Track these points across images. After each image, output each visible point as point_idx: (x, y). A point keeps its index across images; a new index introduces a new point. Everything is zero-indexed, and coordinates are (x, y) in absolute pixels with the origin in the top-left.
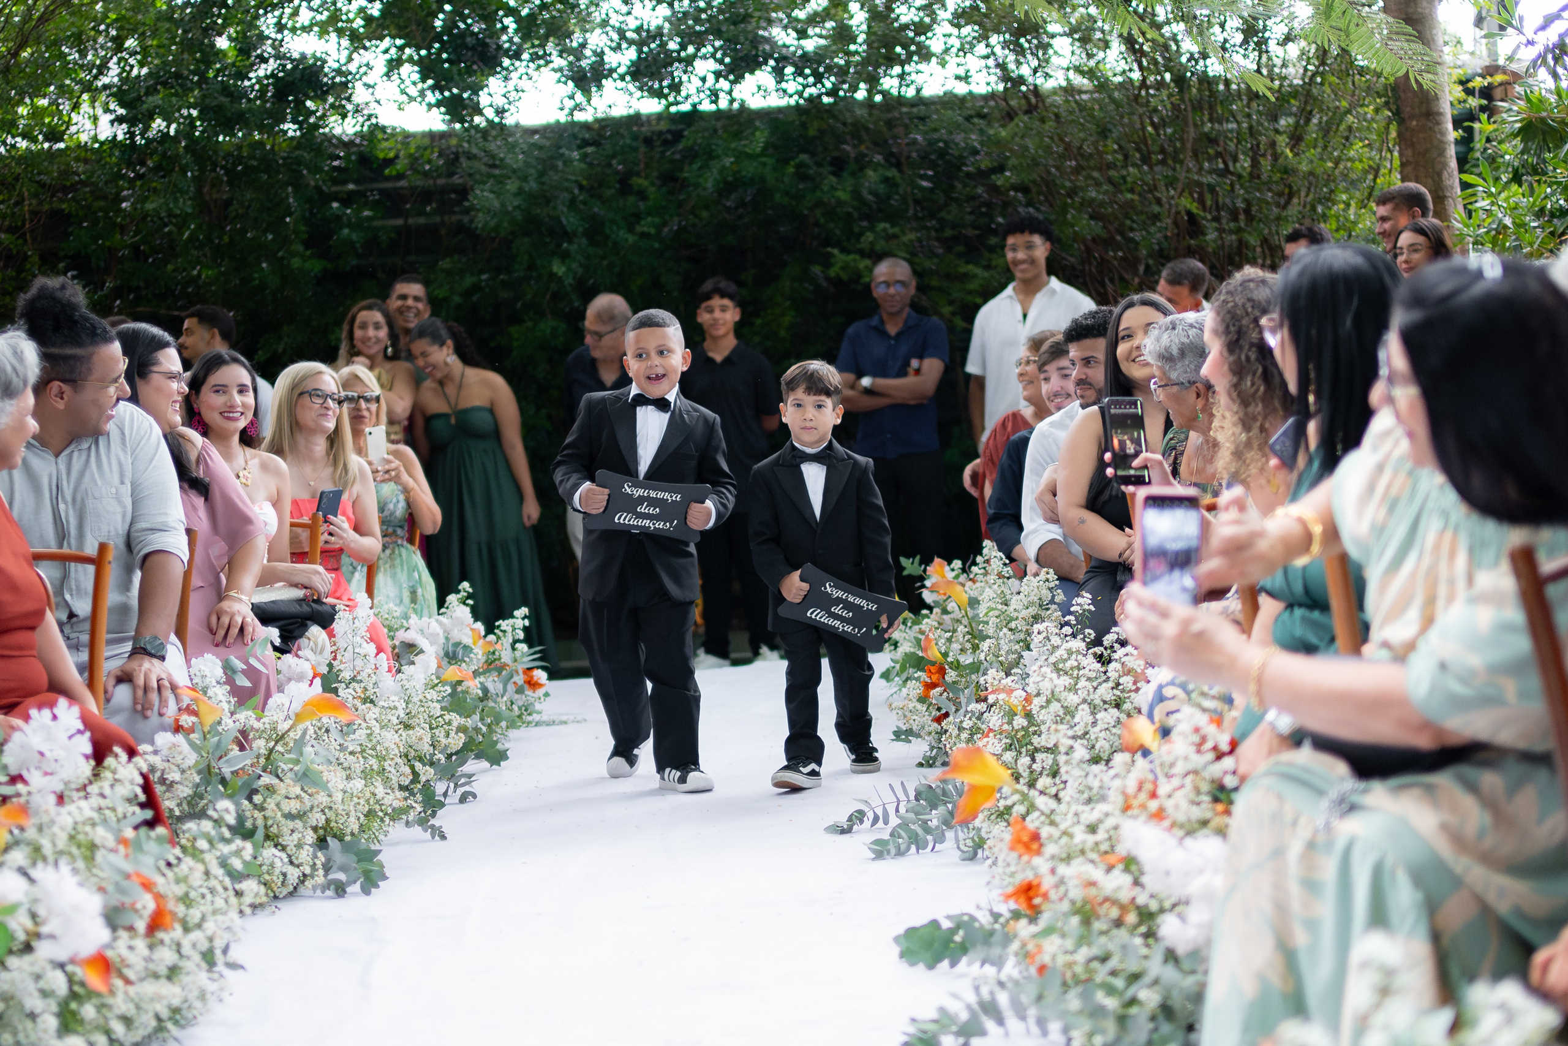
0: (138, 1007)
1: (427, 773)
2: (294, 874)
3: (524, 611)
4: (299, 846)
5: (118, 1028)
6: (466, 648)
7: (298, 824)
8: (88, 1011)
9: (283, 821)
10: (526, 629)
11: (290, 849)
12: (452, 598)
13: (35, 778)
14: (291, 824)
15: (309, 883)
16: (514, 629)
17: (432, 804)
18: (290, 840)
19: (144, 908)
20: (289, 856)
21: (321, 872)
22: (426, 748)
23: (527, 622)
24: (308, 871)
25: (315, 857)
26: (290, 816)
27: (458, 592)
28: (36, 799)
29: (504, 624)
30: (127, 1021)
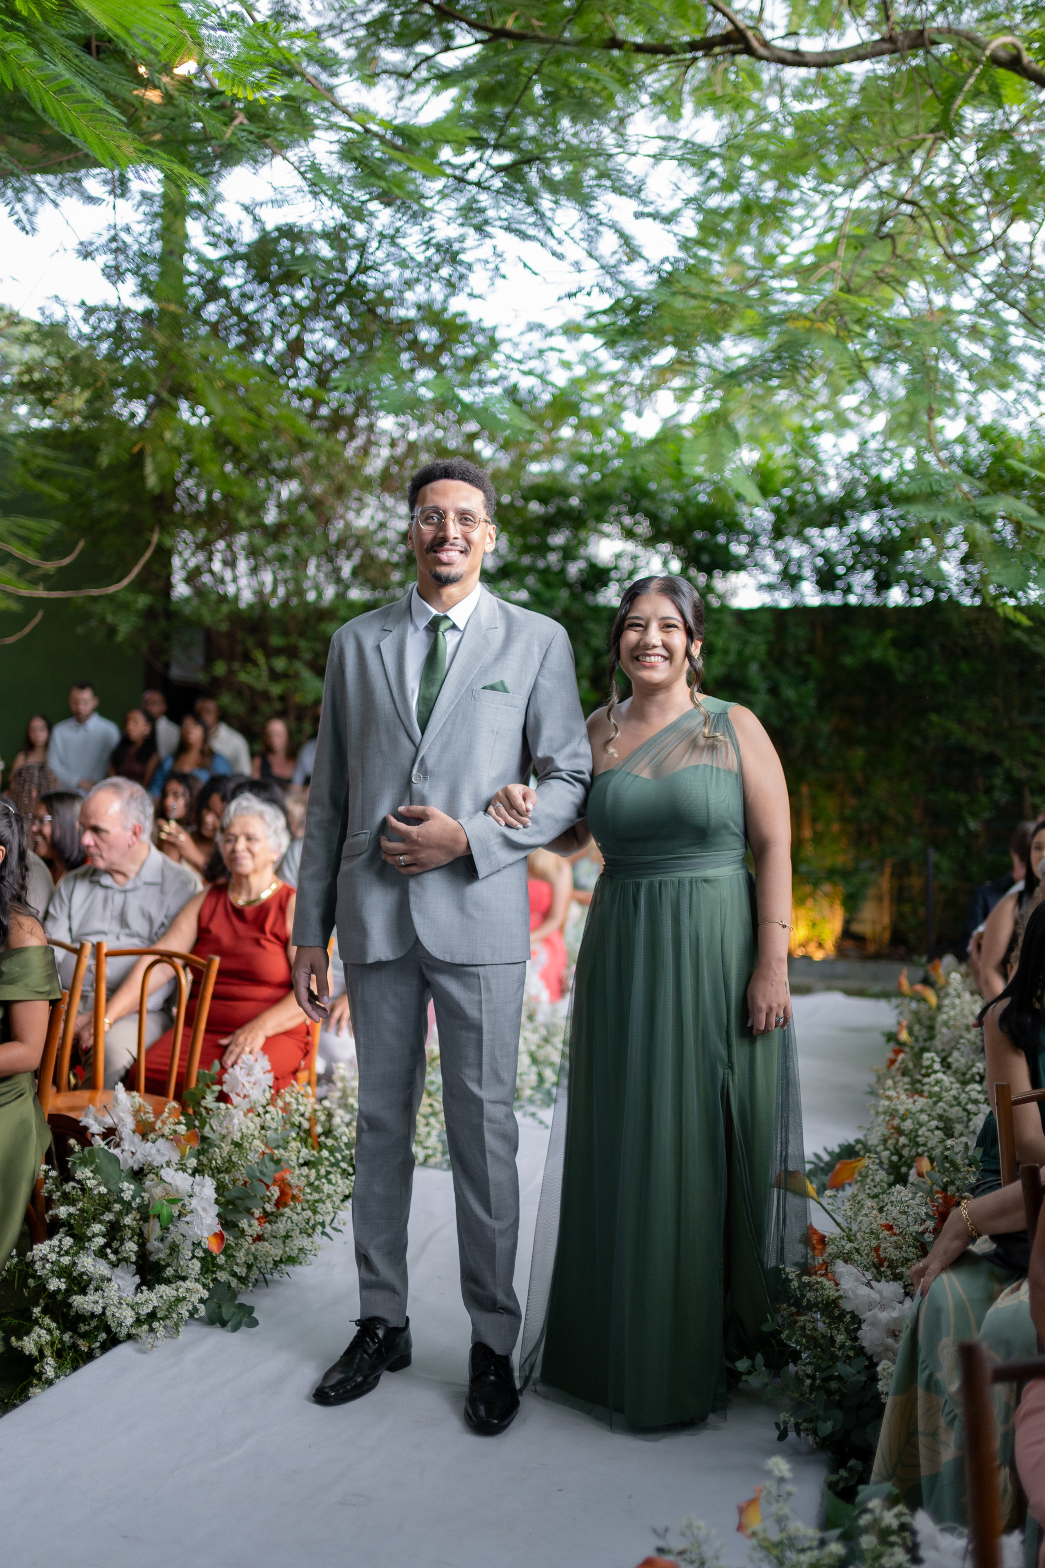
13: (236, 1099)
19: (273, 1195)
30: (249, 1266)
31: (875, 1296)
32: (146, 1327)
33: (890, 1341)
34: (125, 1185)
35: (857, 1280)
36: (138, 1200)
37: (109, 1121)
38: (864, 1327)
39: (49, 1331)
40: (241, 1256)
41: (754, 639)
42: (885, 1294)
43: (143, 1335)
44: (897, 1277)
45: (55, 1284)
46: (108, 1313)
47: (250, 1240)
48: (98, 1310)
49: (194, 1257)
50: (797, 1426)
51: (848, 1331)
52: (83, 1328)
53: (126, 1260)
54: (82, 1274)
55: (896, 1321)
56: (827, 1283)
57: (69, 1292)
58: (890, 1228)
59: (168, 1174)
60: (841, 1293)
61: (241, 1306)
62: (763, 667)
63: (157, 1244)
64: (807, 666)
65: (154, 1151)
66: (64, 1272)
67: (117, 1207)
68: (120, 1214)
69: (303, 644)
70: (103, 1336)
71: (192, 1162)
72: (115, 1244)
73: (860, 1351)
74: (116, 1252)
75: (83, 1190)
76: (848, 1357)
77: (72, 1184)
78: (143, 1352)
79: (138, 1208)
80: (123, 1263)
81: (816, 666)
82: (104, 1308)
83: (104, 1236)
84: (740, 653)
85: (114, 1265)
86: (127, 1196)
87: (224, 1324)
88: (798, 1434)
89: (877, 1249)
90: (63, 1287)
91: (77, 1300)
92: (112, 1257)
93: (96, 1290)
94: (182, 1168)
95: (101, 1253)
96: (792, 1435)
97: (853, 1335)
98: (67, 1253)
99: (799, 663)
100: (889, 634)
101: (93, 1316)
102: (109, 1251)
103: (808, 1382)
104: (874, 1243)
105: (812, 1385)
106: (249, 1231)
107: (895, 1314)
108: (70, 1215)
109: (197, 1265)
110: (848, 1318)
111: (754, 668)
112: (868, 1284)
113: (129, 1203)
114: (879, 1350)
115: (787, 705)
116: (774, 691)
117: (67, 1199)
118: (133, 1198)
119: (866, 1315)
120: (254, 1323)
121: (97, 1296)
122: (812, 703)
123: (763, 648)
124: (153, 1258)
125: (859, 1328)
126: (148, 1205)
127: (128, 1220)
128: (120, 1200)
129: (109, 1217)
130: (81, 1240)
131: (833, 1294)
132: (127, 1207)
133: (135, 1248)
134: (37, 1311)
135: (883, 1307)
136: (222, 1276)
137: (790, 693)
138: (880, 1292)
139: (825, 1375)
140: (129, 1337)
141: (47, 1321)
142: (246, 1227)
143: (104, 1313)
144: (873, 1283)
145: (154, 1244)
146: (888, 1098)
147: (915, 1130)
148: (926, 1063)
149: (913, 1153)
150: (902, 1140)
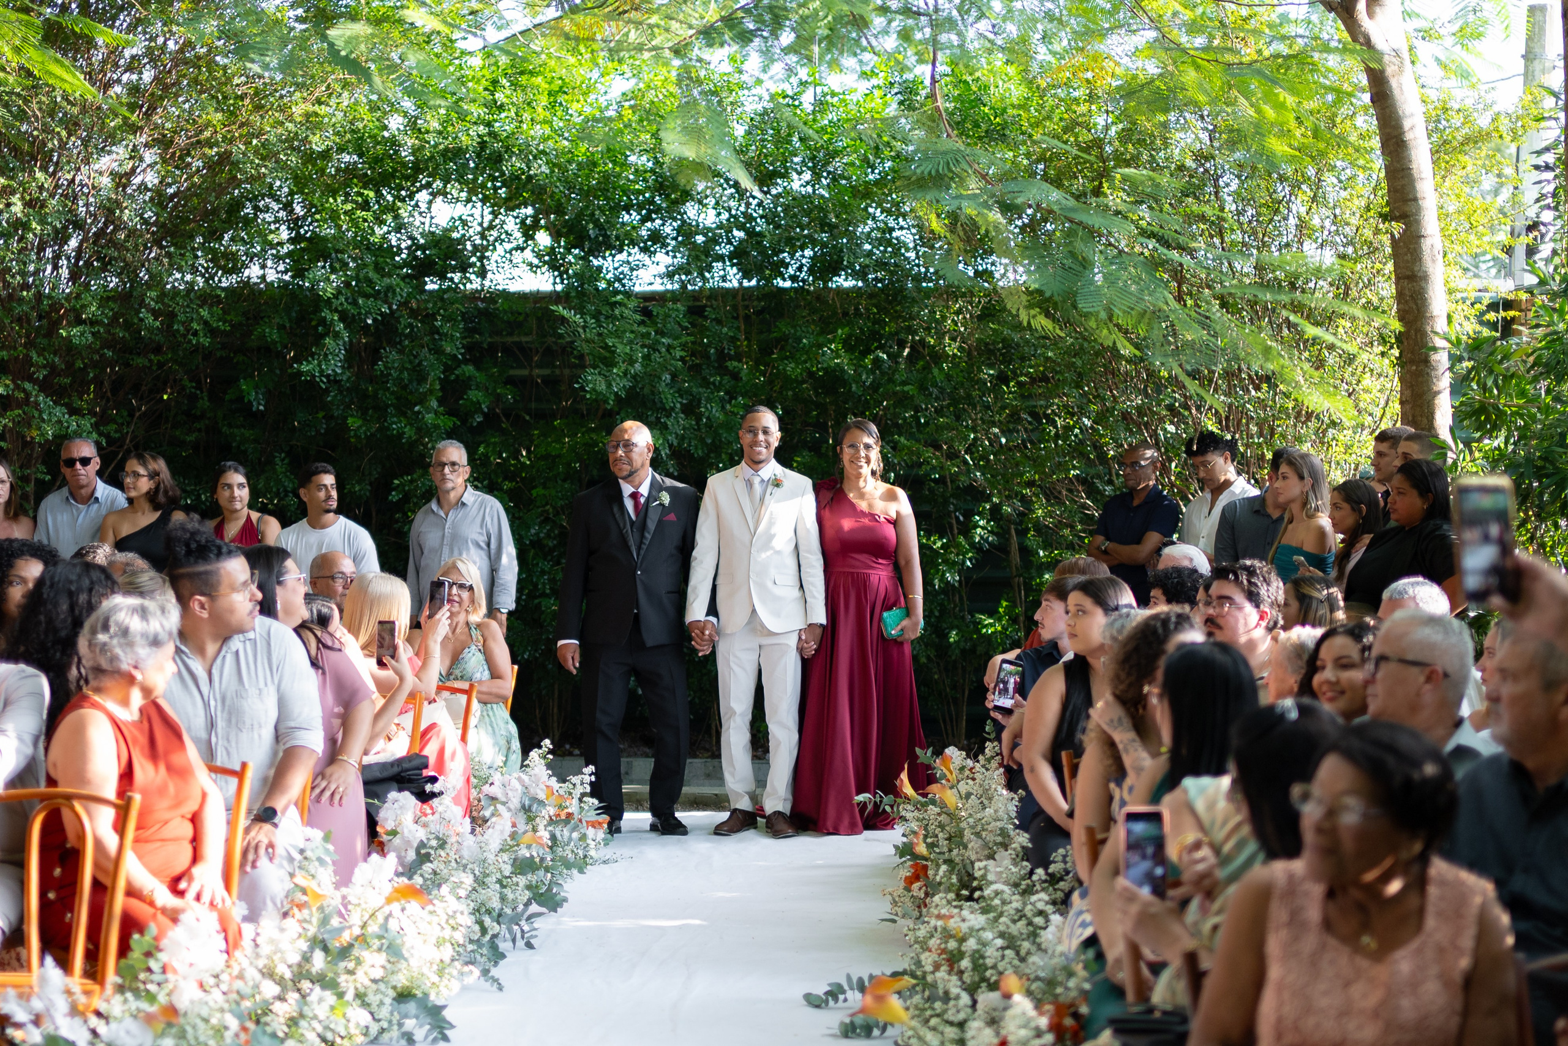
1: (493, 927)
3: (591, 768)
4: (382, 1003)
6: (541, 803)
7: (382, 986)
10: (591, 784)
11: (374, 1008)
12: (534, 754)
13: (182, 968)
14: (374, 987)
16: (582, 783)
17: (497, 956)
18: (372, 998)
20: (372, 1014)
21: (395, 1027)
22: (495, 904)
23: (593, 778)
24: (385, 1025)
25: (392, 1013)
26: (375, 981)
27: (540, 747)
28: (182, 984)
29: (575, 779)
37: (37, 1005)
65: (122, 1034)
123: (679, 353)
146: (939, 917)
147: (977, 951)
148: (978, 874)
149: (977, 979)
150: (965, 963)
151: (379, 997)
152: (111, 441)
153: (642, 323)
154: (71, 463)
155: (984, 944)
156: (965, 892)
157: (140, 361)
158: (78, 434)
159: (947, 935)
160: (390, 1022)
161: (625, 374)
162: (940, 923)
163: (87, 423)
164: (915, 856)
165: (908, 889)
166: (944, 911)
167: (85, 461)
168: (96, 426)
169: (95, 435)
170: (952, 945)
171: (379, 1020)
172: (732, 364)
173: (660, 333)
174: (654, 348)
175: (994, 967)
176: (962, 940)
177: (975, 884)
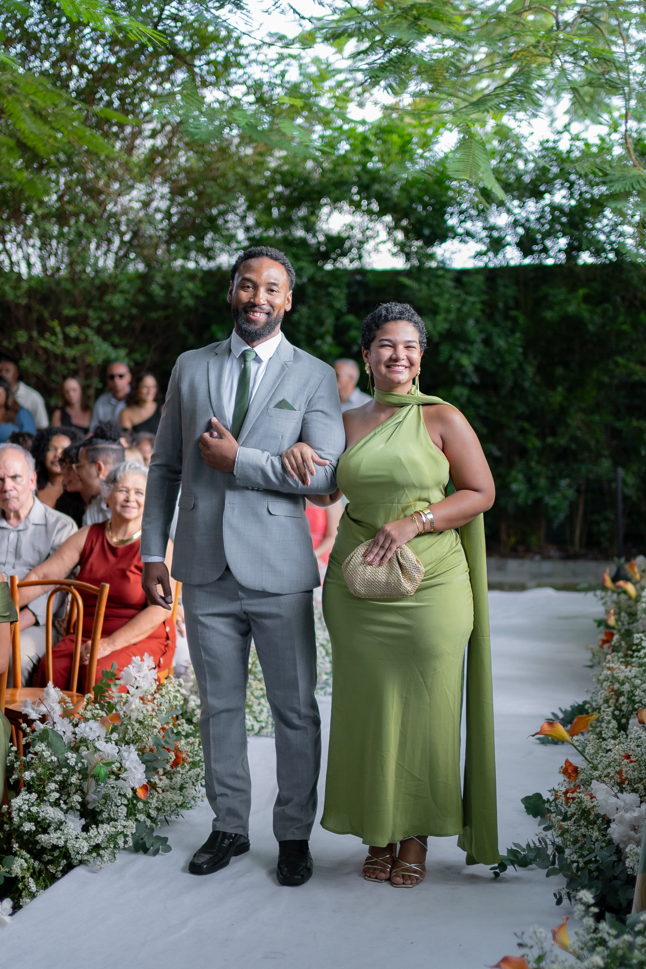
0: (163, 804)
2: (257, 727)
4: (261, 711)
5: (153, 813)
8: (140, 805)
9: (254, 700)
11: (257, 714)
13: (132, 690)
14: (257, 701)
15: (264, 731)
19: (171, 758)
24: (263, 724)
26: (257, 698)
30: (158, 809)
31: (621, 803)
32: (94, 854)
33: (632, 833)
34: (69, 755)
35: (608, 793)
36: (80, 765)
37: (43, 709)
38: (613, 825)
39: (25, 859)
40: (154, 803)
41: (471, 299)
42: (627, 801)
43: (91, 860)
44: (634, 791)
45: (28, 827)
46: (69, 845)
47: (160, 791)
48: (61, 843)
49: (122, 804)
50: (569, 894)
51: (600, 830)
52: (47, 858)
53: (71, 808)
54: (44, 819)
55: (636, 819)
56: (586, 798)
57: (36, 832)
58: (628, 757)
59: (101, 744)
60: (595, 803)
61: (158, 838)
62: (477, 321)
63: (94, 796)
64: (515, 320)
65: (88, 729)
66: (32, 818)
67: (65, 770)
68: (67, 776)
69: (91, 313)
70: (65, 862)
71: (115, 736)
72: (64, 797)
73: (610, 842)
74: (65, 803)
75: (40, 759)
76: (602, 848)
77: (30, 755)
78: (94, 872)
79: (79, 772)
80: (70, 811)
81: (522, 319)
82: (66, 842)
83: (58, 792)
84: (459, 310)
85: (66, 812)
86: (72, 762)
87: (146, 851)
88: (570, 900)
89: (620, 773)
90: (34, 828)
91: (43, 838)
92: (64, 807)
93: (56, 830)
94: (108, 740)
95: (56, 804)
96: (566, 901)
97: (604, 832)
98: (33, 805)
99: (507, 317)
100: (582, 292)
101: (55, 847)
102: (62, 802)
103: (575, 865)
104: (618, 769)
105: (578, 866)
106: (160, 784)
107: (636, 814)
108: (32, 778)
109: (123, 810)
110: (599, 821)
111: (471, 322)
112: (616, 796)
113: (73, 768)
114: (625, 839)
115: (499, 352)
116: (487, 342)
117: (28, 766)
118: (76, 764)
119: (616, 816)
120: (168, 849)
121: (59, 834)
122: (520, 350)
123: (479, 306)
124: (90, 807)
125: (609, 827)
126: (87, 769)
127: (74, 780)
128: (67, 766)
129: (59, 778)
130: (42, 795)
131: (589, 805)
132: (72, 770)
133: (80, 800)
134: (16, 846)
135: (626, 811)
136: (142, 817)
137: (501, 343)
138: (624, 801)
139: (586, 859)
140: (81, 862)
141: (24, 853)
142: (157, 781)
143: (65, 846)
144: (619, 795)
145: (91, 797)
146: (609, 668)
147: (632, 691)
148: (636, 641)
149: (630, 708)
150: (622, 699)
151: (260, 707)
152: (137, 363)
153: (456, 288)
154: (112, 377)
155: (636, 687)
156: (630, 652)
157: (154, 315)
158: (116, 360)
159: (614, 679)
160: (267, 722)
161: (446, 320)
162: (609, 672)
163: (122, 352)
164: (608, 626)
165: (601, 647)
166: (611, 665)
167: (121, 376)
168: (128, 355)
169: (126, 360)
170: (616, 686)
171: (261, 722)
172: (513, 313)
173: (468, 293)
174: (463, 303)
175: (640, 702)
176: (622, 683)
177: (634, 648)
